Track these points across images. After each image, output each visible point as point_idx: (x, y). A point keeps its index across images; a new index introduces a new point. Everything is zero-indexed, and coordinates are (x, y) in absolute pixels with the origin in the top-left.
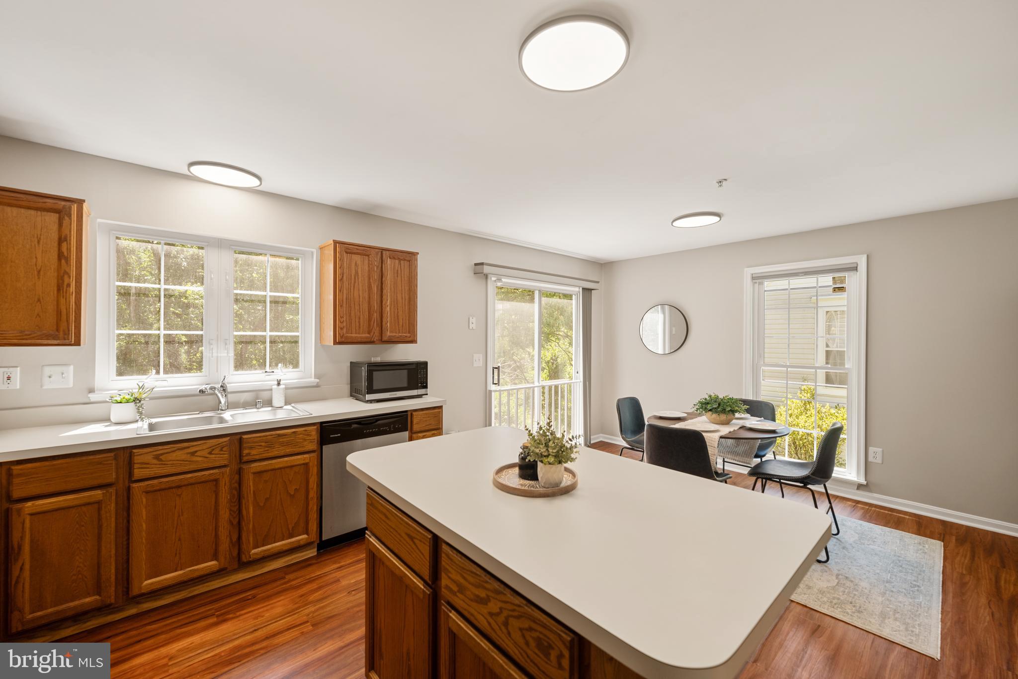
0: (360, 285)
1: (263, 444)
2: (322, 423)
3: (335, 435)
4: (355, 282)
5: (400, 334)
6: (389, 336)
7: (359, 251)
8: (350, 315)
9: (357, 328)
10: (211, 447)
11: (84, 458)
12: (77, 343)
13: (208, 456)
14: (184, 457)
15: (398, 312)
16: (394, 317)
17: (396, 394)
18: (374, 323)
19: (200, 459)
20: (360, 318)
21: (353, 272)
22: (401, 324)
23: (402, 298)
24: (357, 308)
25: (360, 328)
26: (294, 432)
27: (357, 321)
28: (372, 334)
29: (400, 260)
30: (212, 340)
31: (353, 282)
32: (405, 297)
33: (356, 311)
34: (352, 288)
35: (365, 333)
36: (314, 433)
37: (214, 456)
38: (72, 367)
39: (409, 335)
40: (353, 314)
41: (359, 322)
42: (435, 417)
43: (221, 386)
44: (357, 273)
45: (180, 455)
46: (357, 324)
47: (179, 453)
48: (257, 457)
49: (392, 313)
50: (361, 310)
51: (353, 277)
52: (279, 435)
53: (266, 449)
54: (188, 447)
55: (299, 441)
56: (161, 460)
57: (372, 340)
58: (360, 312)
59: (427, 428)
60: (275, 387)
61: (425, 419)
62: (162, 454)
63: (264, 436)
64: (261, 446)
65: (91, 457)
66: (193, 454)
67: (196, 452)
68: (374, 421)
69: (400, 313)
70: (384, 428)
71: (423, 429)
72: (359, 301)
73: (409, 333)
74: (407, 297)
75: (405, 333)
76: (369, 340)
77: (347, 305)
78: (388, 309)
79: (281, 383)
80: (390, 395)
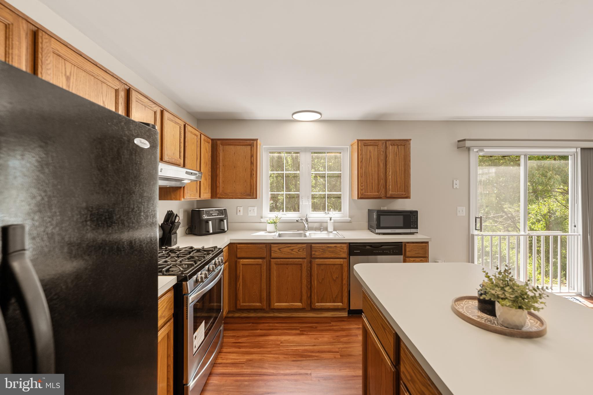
0: (373, 163)
1: (321, 250)
2: (350, 243)
3: (357, 251)
4: (369, 162)
5: (398, 193)
6: (391, 194)
7: (372, 144)
8: (367, 182)
9: (371, 189)
10: (299, 248)
11: (256, 245)
12: (256, 198)
13: (298, 252)
14: (289, 251)
15: (397, 179)
16: (395, 182)
17: (395, 231)
18: (381, 186)
19: (295, 253)
20: (372, 183)
21: (368, 157)
22: (399, 186)
23: (400, 170)
24: (371, 177)
25: (372, 189)
26: (335, 246)
27: (371, 185)
28: (380, 193)
29: (398, 145)
30: (303, 196)
32: (402, 169)
33: (370, 179)
34: (368, 166)
35: (376, 193)
36: (345, 248)
37: (300, 252)
38: (256, 207)
39: (404, 193)
40: (368, 181)
41: (372, 186)
42: (423, 249)
43: (306, 219)
44: (370, 156)
45: (287, 250)
47: (287, 249)
48: (318, 256)
49: (393, 180)
50: (373, 178)
51: (368, 159)
52: (328, 247)
53: (322, 253)
54: (290, 247)
55: (338, 251)
56: (281, 251)
57: (380, 196)
58: (373, 180)
59: (416, 255)
60: (329, 221)
61: (415, 249)
62: (281, 248)
63: (321, 246)
64: (320, 251)
65: (258, 245)
66: (292, 250)
67: (293, 249)
68: (380, 246)
69: (398, 179)
70: (386, 251)
71: (413, 255)
72: (372, 173)
73: (405, 192)
74: (403, 169)
75: (402, 192)
76: (378, 197)
77: (365, 176)
78: (390, 177)
79: (332, 219)
80: (391, 231)
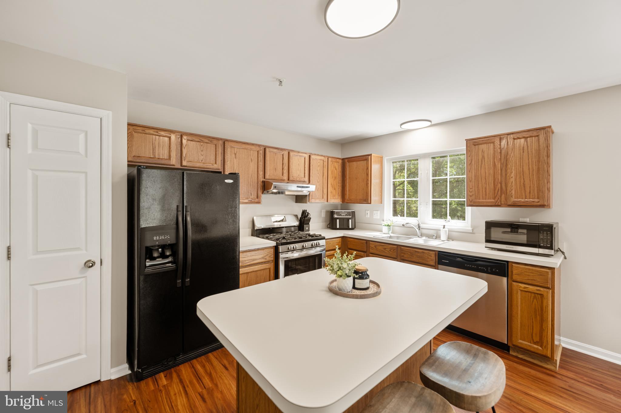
0: (486, 165)
1: (409, 253)
2: (439, 251)
3: (445, 261)
4: (482, 164)
5: (526, 200)
6: (513, 201)
7: (484, 142)
8: (478, 187)
9: (484, 195)
10: (390, 248)
11: (360, 241)
12: (370, 203)
13: (389, 251)
14: (382, 249)
15: (524, 181)
16: (520, 186)
17: (513, 248)
18: (498, 191)
19: (387, 252)
20: (486, 188)
21: (480, 157)
22: (528, 190)
23: (529, 169)
24: (484, 181)
25: (486, 195)
26: (423, 252)
27: (484, 190)
28: (496, 199)
29: (526, 138)
31: (480, 163)
32: (533, 168)
33: (483, 183)
34: (479, 168)
35: (491, 199)
36: (433, 256)
37: (391, 252)
39: (536, 200)
40: (480, 185)
41: (486, 191)
42: (541, 275)
43: (418, 225)
44: (483, 157)
46: (484, 192)
47: (381, 247)
48: (407, 259)
49: (518, 183)
50: (487, 182)
51: (480, 160)
52: (416, 251)
53: (410, 256)
54: (384, 246)
55: (425, 257)
56: (376, 248)
57: (497, 204)
58: (486, 184)
59: (530, 282)
60: (442, 229)
61: (527, 274)
62: (377, 246)
63: (409, 250)
64: (408, 254)
65: (361, 241)
66: (385, 249)
67: (386, 248)
68: (474, 260)
69: (527, 182)
70: (482, 268)
71: (524, 281)
72: (486, 177)
73: (538, 198)
74: (535, 168)
75: (533, 199)
76: (494, 204)
77: (476, 180)
78: (513, 180)
79: (445, 227)
80: (506, 247)
